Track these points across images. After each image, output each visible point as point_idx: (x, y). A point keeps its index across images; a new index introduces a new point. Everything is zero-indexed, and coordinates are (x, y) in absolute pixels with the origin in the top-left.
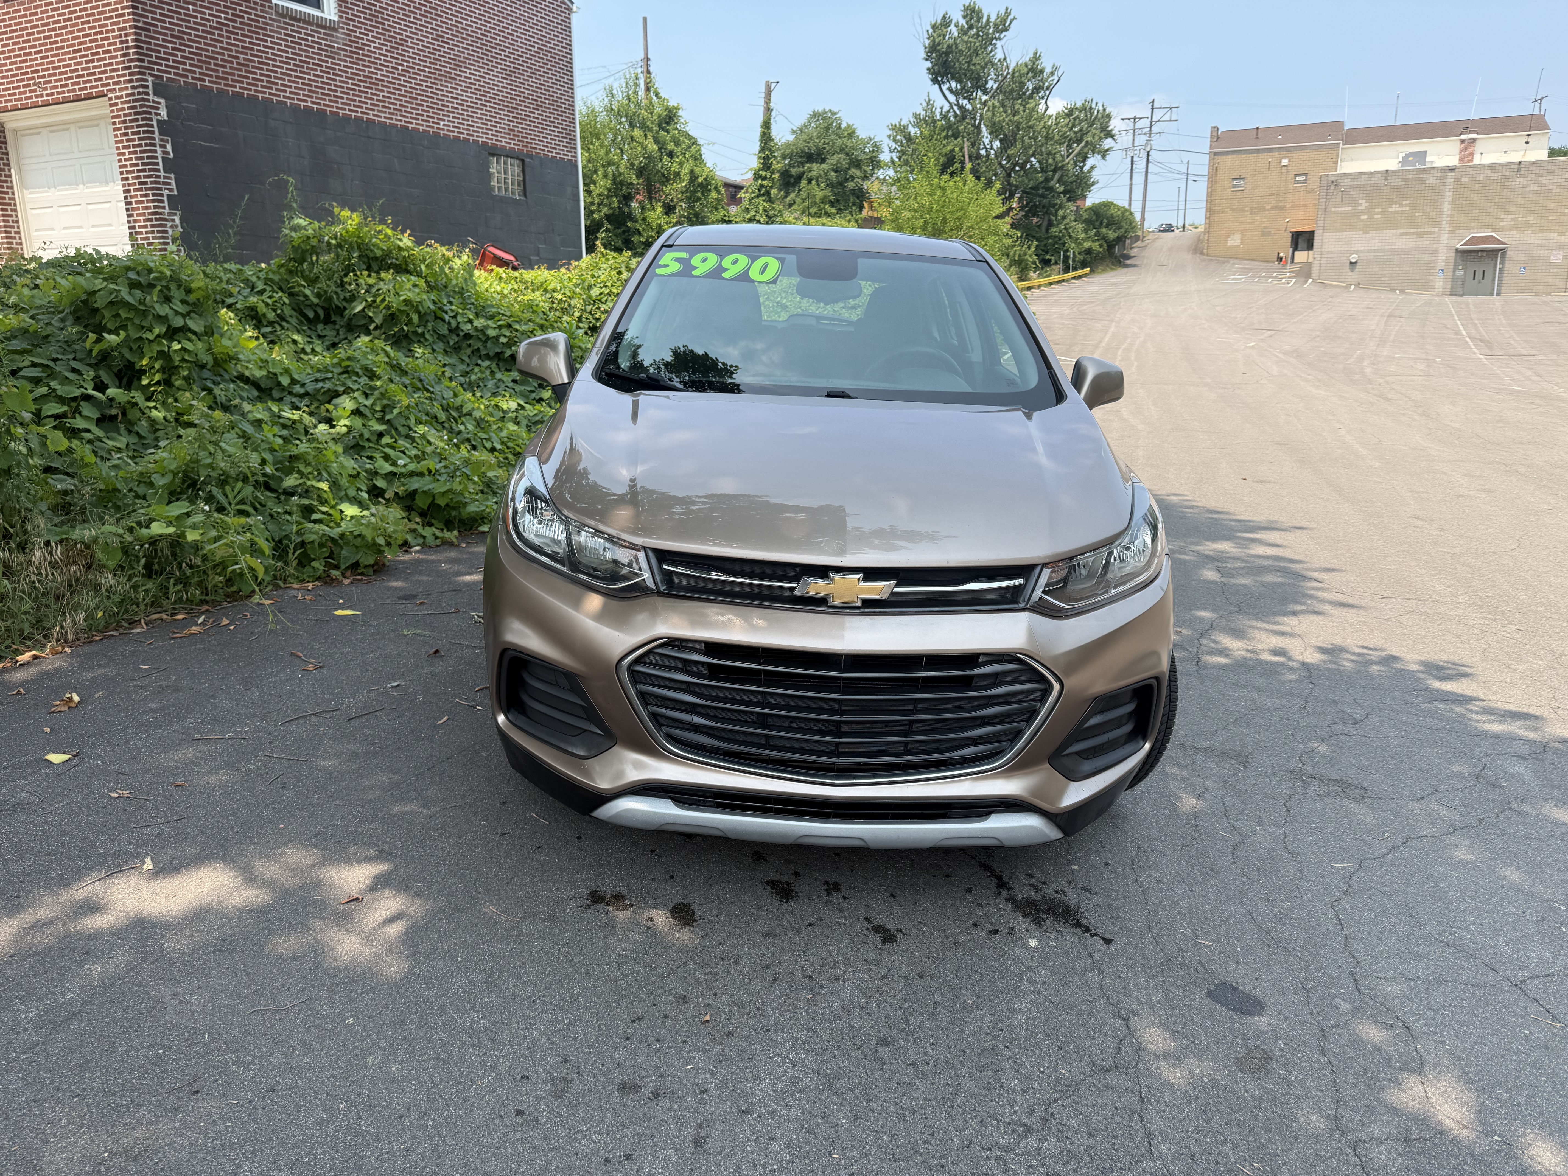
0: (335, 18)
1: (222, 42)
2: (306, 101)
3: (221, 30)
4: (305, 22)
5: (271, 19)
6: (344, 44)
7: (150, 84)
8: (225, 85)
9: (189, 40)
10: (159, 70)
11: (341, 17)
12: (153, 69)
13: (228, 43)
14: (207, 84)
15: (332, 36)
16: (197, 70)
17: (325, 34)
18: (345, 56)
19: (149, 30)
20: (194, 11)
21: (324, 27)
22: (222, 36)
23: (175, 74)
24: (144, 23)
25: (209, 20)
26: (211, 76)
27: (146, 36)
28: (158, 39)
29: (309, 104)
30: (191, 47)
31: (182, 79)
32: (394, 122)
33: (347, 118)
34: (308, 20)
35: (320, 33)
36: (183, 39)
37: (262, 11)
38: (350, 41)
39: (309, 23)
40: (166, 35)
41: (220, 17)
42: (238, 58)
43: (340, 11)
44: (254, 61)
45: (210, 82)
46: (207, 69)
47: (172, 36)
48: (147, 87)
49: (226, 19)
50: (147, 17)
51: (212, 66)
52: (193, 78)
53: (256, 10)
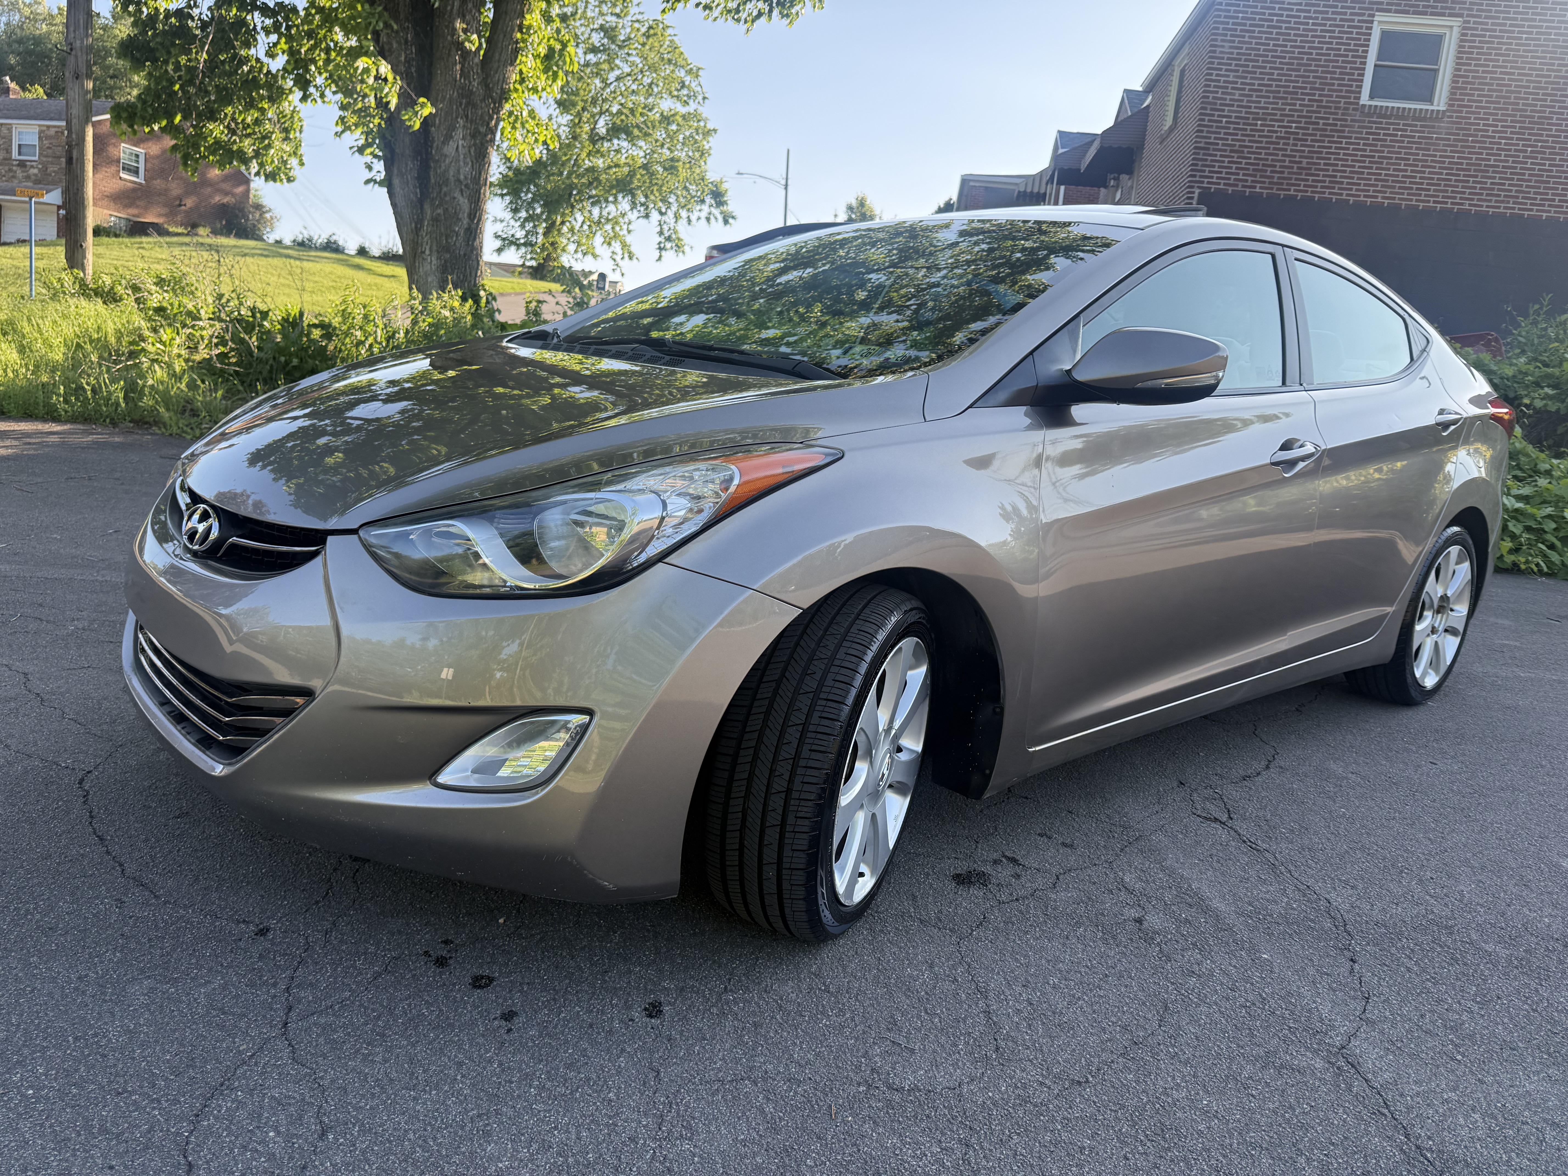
0: (1442, 108)
1: (1286, 150)
2: (1377, 197)
3: (1289, 139)
4: (1397, 117)
5: (1352, 121)
6: (1447, 134)
7: (1196, 195)
8: (1278, 189)
9: (1249, 152)
10: (1208, 183)
11: (1450, 105)
12: (1203, 182)
13: (1292, 150)
14: (1258, 190)
15: (1433, 127)
16: (1250, 179)
17: (1422, 126)
18: (1444, 145)
19: (1208, 149)
20: (1262, 125)
21: (1425, 119)
22: (1288, 144)
23: (1225, 184)
24: (1206, 143)
25: (1276, 132)
26: (1264, 182)
27: (1204, 154)
28: (1216, 155)
29: (1379, 200)
30: (1250, 158)
31: (1230, 189)
32: (1501, 210)
33: (1428, 212)
34: (1401, 114)
35: (1416, 126)
36: (1243, 152)
37: (1343, 114)
38: (1457, 129)
39: (1403, 117)
40: (1225, 151)
41: (1291, 127)
42: (1300, 162)
43: (1450, 100)
44: (1319, 164)
45: (1261, 188)
46: (1261, 176)
47: (1231, 151)
48: (1192, 198)
49: (1296, 128)
50: (1210, 138)
51: (1268, 174)
52: (1243, 186)
53: (1337, 114)
